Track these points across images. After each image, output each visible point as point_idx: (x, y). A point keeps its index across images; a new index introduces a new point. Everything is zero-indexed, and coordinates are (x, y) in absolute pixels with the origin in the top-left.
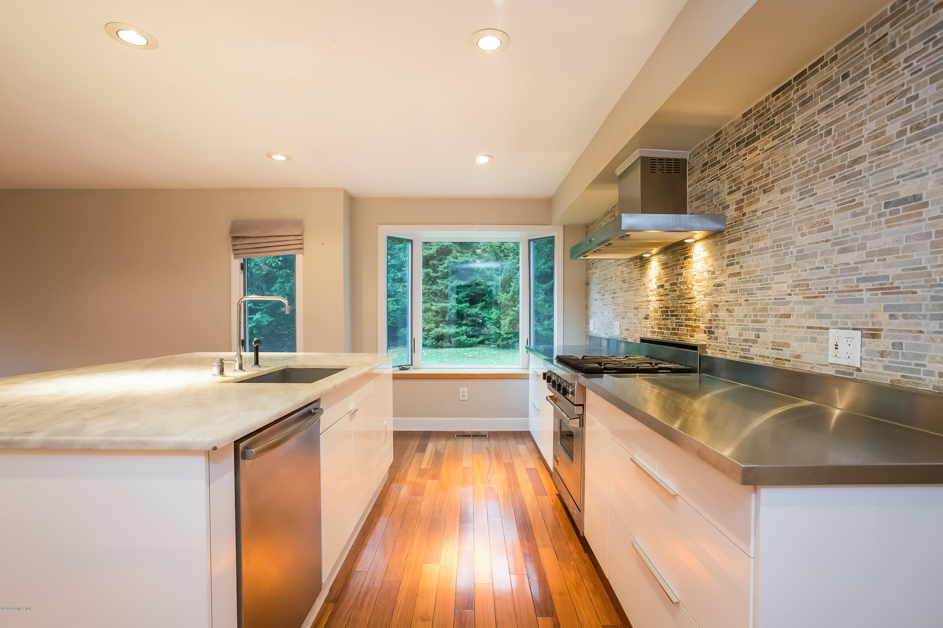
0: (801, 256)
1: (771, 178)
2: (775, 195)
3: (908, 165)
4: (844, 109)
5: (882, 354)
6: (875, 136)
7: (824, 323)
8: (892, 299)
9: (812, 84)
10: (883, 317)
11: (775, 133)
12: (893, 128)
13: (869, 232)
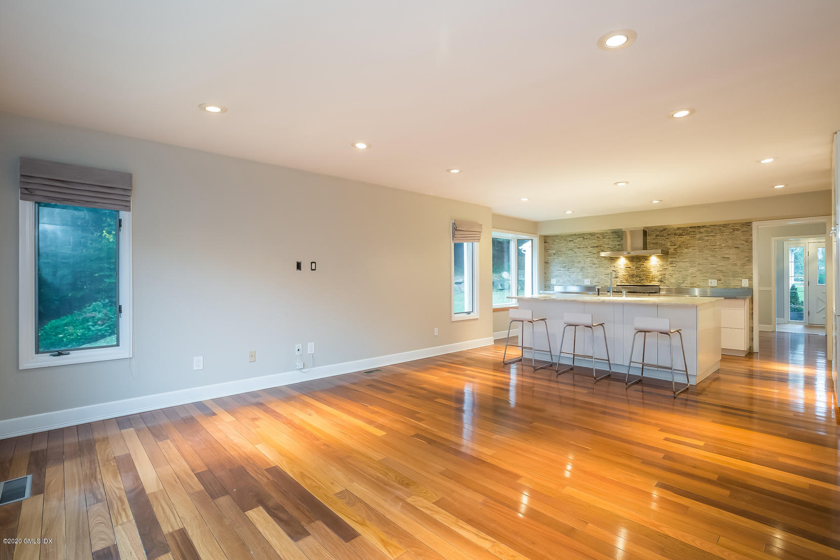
0: (699, 264)
1: (689, 246)
2: (690, 250)
3: (727, 252)
4: (711, 238)
5: (722, 283)
6: (720, 245)
7: (706, 278)
8: (724, 274)
9: (702, 230)
10: (722, 277)
11: (690, 236)
12: (723, 245)
13: (718, 262)
